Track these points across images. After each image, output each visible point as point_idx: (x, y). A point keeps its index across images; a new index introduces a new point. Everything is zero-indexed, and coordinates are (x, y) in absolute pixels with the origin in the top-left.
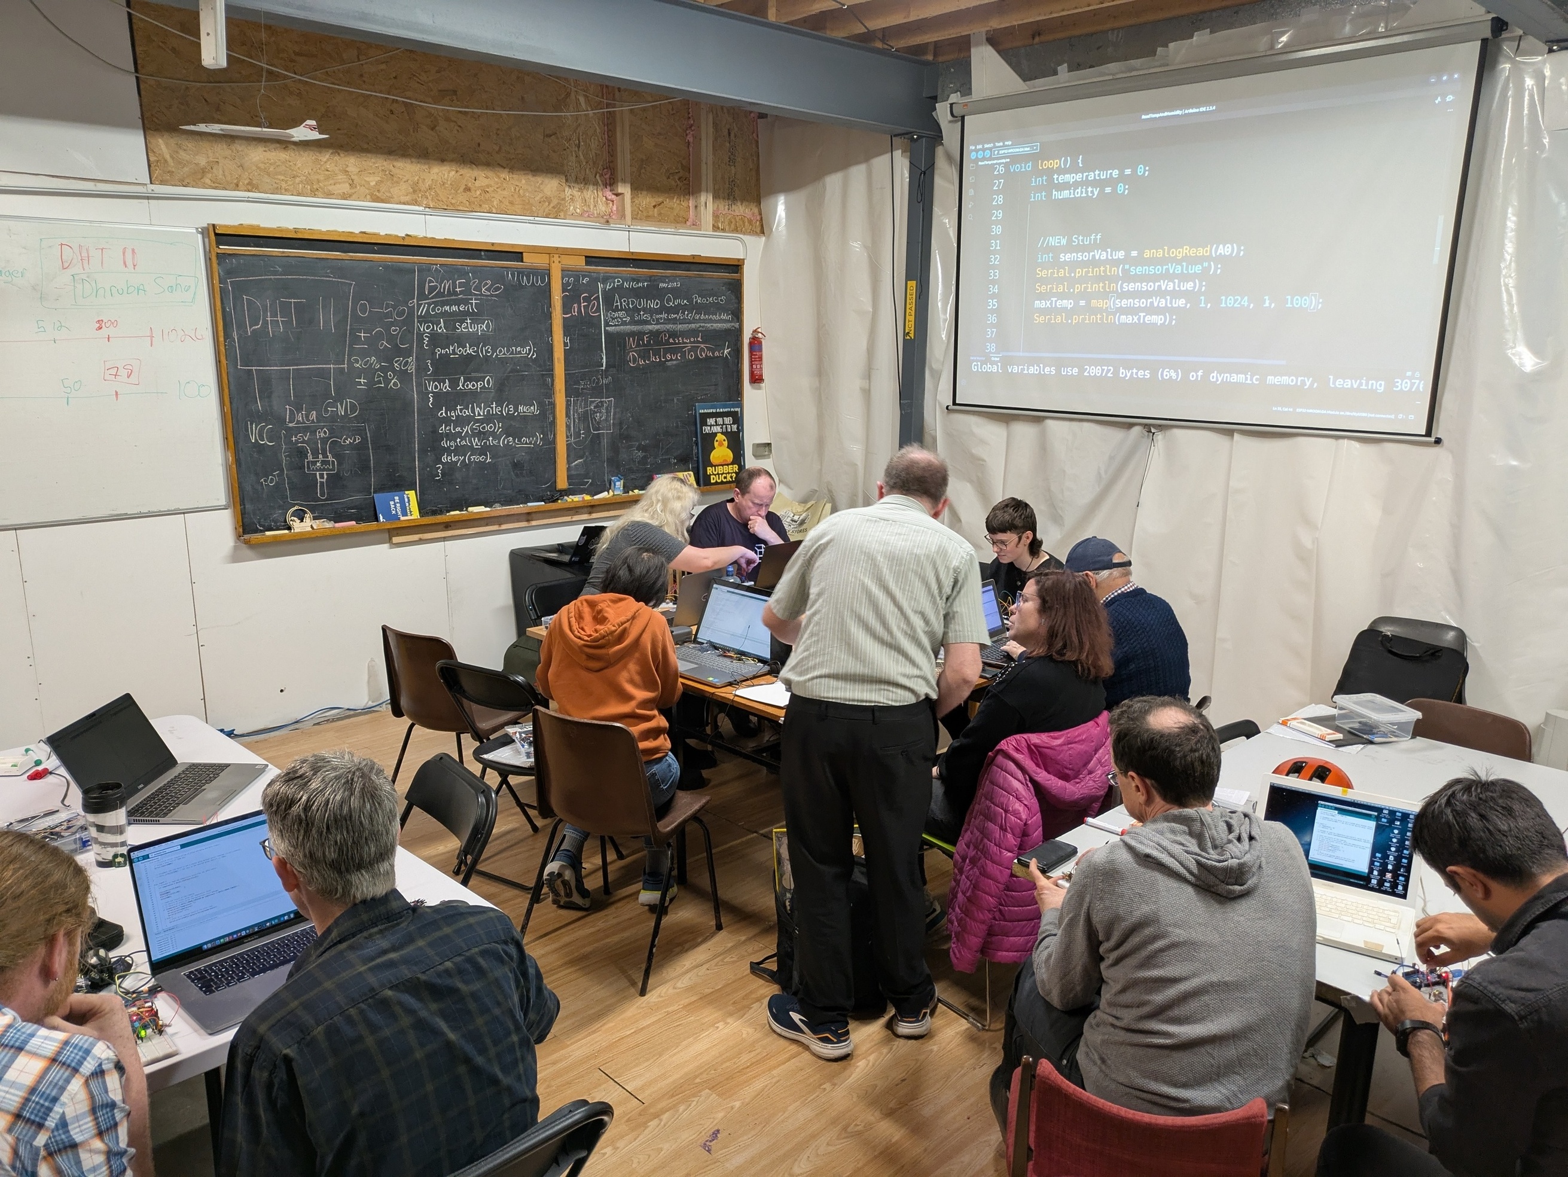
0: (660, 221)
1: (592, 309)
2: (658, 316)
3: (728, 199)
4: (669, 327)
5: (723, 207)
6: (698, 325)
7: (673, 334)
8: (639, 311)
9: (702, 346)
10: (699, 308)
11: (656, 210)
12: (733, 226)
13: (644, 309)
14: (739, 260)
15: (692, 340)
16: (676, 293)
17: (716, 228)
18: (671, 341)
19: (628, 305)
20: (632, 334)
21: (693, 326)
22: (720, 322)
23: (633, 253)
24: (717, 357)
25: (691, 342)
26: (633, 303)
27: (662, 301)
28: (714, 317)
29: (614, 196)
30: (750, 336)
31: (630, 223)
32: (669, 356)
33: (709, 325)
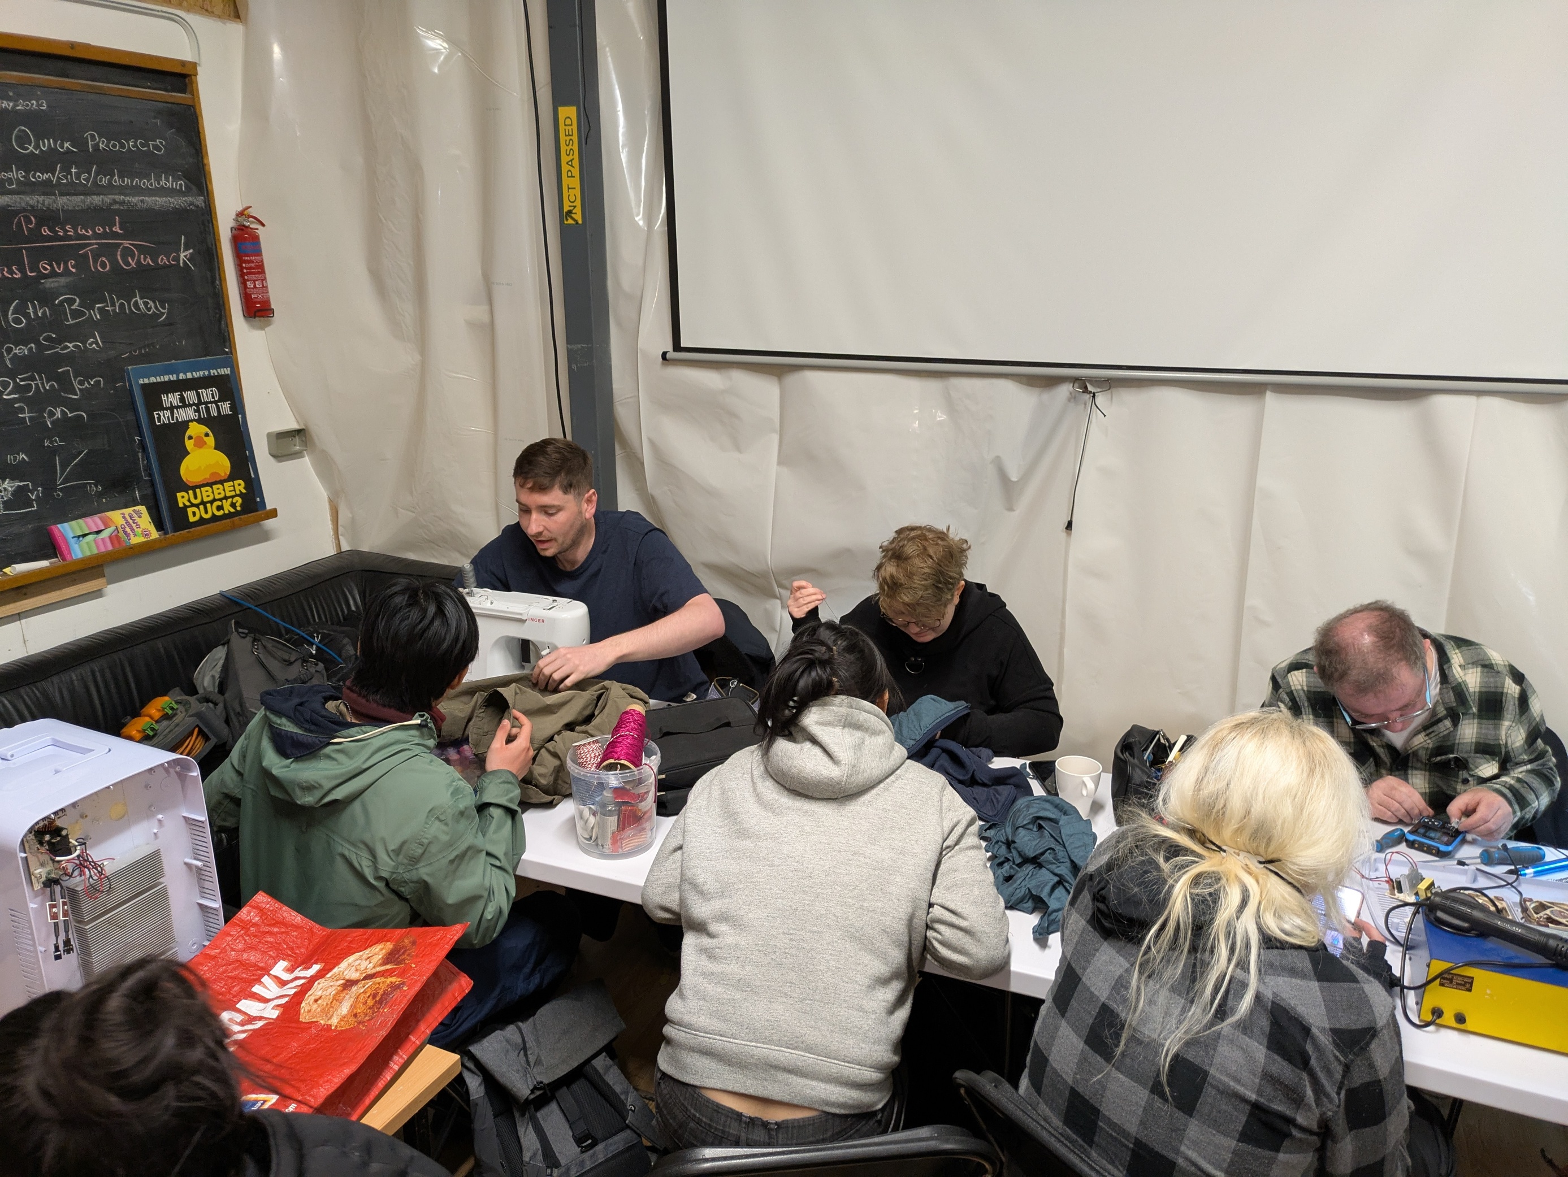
4: (32, 200)
6: (108, 199)
7: (49, 218)
9: (126, 243)
10: (106, 162)
14: (183, 63)
15: (99, 230)
18: (45, 231)
21: (96, 200)
22: (161, 193)
24: (165, 267)
25: (98, 236)
28: (144, 183)
30: (234, 224)
32: (45, 267)
33: (134, 200)
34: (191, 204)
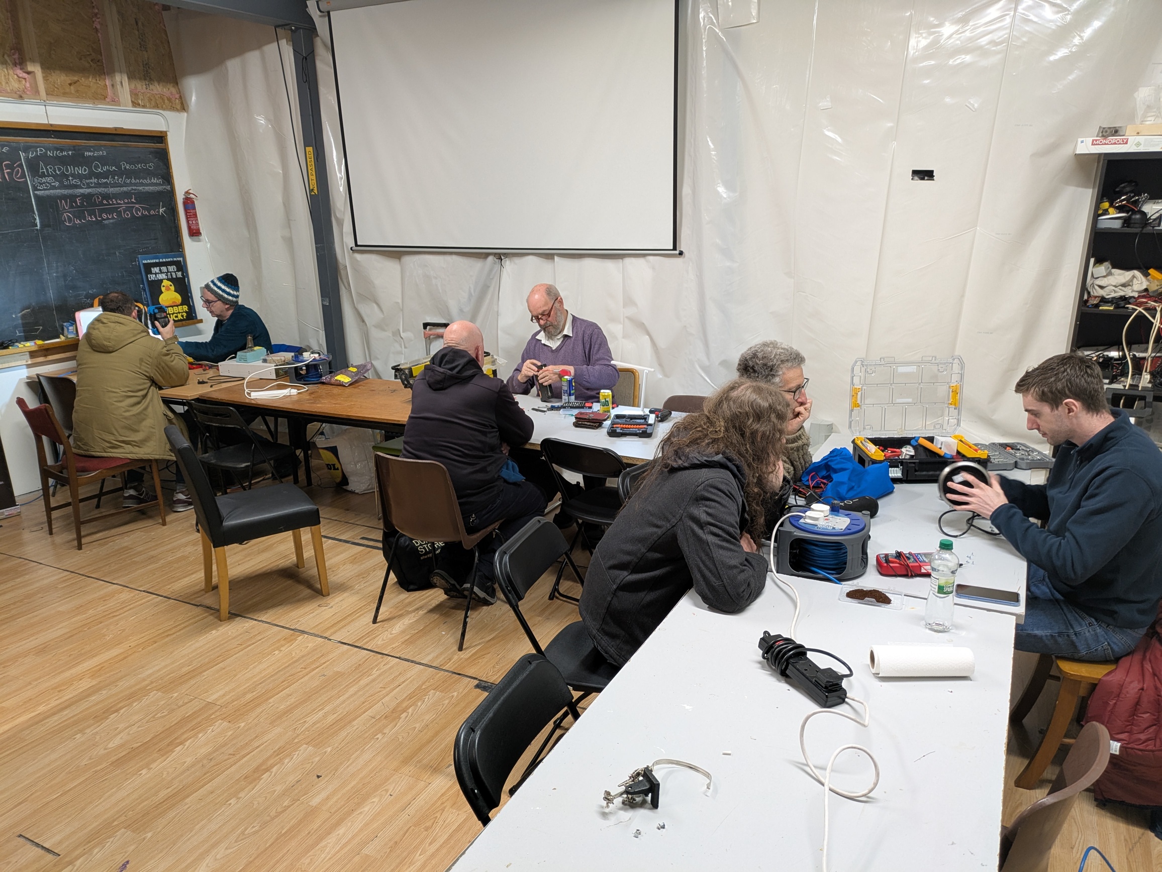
0: (78, 97)
1: (16, 175)
2: (87, 181)
3: (145, 79)
4: (100, 190)
5: (140, 86)
6: (130, 188)
7: (106, 197)
8: (67, 177)
9: (137, 206)
10: (129, 174)
11: (72, 87)
12: (153, 103)
13: (73, 175)
14: (161, 132)
15: (126, 201)
16: (103, 161)
17: (135, 104)
18: (105, 202)
19: (55, 171)
20: (64, 197)
21: (125, 189)
22: (152, 185)
23: (51, 125)
24: (153, 215)
25: (126, 203)
26: (59, 169)
27: (90, 168)
28: (145, 181)
29: (25, 75)
30: (184, 197)
31: (45, 99)
32: (104, 216)
33: (141, 188)
34: (165, 189)
